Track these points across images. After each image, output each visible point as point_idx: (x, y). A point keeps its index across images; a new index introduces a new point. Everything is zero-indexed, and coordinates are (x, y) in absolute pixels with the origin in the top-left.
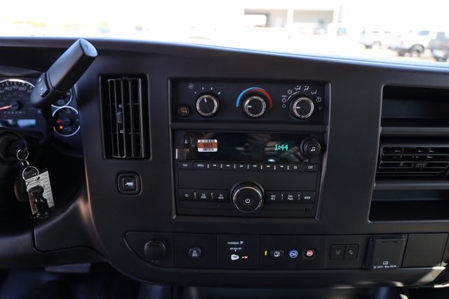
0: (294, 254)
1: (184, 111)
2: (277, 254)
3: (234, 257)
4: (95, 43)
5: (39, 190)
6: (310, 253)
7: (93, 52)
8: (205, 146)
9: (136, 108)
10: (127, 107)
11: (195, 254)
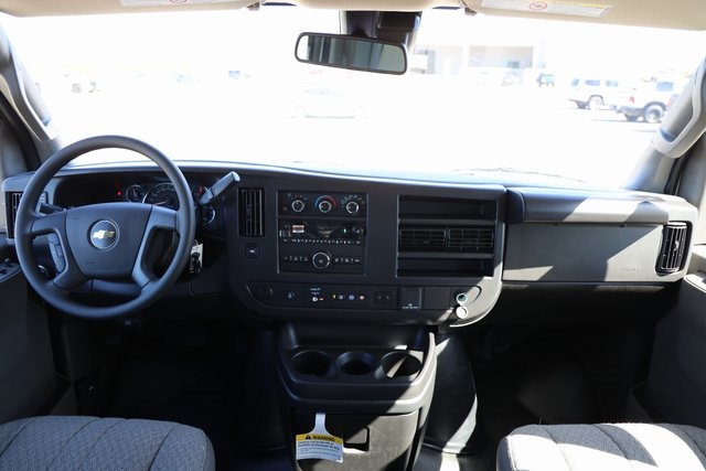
0: (351, 297)
1: (285, 209)
2: (341, 298)
3: (314, 299)
4: (239, 171)
5: (196, 255)
6: (362, 298)
7: (237, 178)
8: (297, 229)
9: (258, 207)
10: (253, 207)
11: (290, 296)
